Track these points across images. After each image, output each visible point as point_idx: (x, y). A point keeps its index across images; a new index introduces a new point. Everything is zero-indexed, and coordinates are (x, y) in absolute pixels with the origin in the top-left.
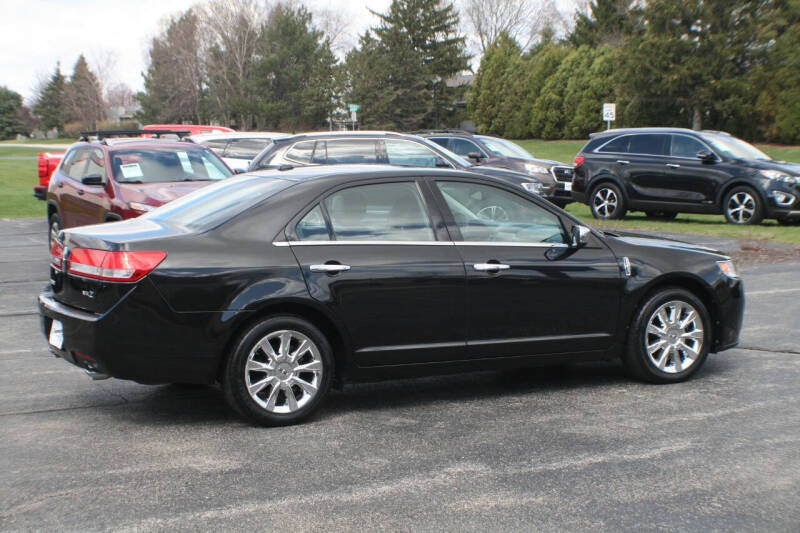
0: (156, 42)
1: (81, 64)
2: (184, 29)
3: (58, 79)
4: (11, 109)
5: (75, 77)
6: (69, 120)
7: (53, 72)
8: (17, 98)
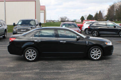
0: (109, 9)
1: (100, 12)
2: (112, 7)
3: (97, 14)
4: (91, 17)
5: (99, 13)
6: (98, 19)
7: (96, 13)
8: (92, 16)
